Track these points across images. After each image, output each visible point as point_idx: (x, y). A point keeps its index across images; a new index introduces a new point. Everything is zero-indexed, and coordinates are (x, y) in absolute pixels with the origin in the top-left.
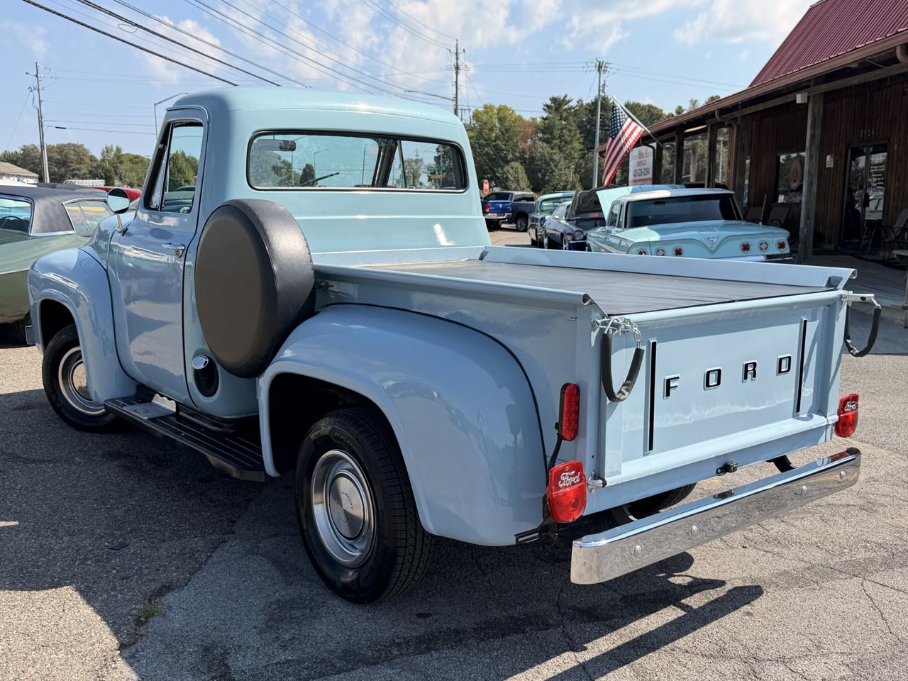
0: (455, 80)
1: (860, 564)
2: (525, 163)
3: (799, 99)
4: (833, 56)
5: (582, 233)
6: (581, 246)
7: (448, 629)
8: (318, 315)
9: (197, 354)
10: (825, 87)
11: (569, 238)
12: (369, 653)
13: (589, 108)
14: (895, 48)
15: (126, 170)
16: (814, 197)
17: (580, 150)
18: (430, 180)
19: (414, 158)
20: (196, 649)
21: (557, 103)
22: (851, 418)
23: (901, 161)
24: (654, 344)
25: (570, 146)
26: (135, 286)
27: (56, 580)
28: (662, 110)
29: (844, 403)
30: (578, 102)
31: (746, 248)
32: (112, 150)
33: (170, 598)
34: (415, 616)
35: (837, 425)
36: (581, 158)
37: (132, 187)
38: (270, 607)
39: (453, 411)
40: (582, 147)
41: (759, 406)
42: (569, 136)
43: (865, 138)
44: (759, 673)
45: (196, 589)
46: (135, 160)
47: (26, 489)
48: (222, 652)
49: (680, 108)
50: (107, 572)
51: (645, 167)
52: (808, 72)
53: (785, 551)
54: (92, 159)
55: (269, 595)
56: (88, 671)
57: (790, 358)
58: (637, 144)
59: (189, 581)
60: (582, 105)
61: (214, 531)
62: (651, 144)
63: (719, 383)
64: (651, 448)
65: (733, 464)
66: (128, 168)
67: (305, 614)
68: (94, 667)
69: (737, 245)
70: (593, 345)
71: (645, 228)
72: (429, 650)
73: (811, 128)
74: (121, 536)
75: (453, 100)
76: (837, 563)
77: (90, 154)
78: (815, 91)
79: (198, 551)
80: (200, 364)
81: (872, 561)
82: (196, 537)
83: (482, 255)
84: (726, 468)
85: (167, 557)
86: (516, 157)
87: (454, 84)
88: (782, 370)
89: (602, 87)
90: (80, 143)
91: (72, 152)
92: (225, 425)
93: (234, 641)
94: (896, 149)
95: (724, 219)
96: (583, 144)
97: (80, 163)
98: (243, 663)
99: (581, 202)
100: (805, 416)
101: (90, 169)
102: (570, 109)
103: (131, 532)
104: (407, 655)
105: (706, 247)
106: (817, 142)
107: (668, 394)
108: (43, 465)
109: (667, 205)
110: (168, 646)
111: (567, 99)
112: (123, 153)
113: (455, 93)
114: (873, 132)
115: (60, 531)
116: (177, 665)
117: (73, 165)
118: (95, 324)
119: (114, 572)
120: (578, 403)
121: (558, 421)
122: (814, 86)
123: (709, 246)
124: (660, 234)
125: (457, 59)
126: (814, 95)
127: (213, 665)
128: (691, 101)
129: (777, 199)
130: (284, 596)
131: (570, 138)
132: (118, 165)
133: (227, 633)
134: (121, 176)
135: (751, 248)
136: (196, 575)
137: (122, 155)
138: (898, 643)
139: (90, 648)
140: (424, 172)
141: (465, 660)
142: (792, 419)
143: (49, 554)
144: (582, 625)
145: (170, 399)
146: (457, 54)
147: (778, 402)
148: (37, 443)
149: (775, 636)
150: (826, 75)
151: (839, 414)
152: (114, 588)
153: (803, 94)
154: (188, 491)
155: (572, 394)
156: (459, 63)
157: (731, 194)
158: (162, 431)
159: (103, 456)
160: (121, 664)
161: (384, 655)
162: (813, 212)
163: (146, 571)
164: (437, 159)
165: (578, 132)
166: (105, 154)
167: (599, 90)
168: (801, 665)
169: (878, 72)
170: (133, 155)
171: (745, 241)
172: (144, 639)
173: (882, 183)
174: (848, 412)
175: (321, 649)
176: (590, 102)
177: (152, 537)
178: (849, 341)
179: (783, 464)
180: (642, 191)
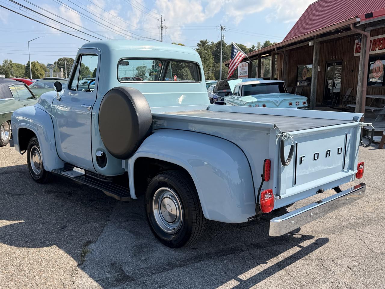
0: (161, 32)
1: (353, 225)
2: (190, 68)
3: (310, 44)
4: (325, 27)
5: (221, 98)
6: (222, 103)
7: (205, 253)
8: (153, 134)
9: (98, 150)
10: (320, 39)
11: (215, 100)
12: (177, 263)
13: (216, 45)
14: (350, 24)
15: (14, 70)
16: (316, 84)
17: (213, 63)
18: (150, 75)
19: (143, 66)
20: (108, 265)
21: (203, 43)
22: (362, 171)
23: (348, 69)
24: (297, 144)
25: (208, 61)
26: (62, 121)
27: (42, 241)
28: (246, 47)
29: (359, 165)
30: (212, 43)
31: (290, 104)
32: (8, 61)
33: (91, 246)
34: (191, 249)
35: (356, 174)
36: (213, 66)
37: (17, 78)
38: (133, 248)
39: (216, 170)
40: (214, 62)
41: (331, 167)
42: (208, 57)
43: (333, 59)
44: (324, 265)
45: (101, 242)
46: (18, 66)
47: (17, 206)
48: (119, 265)
49: (253, 46)
50: (63, 237)
51: (245, 71)
52: (314, 33)
53: (324, 220)
55: (132, 243)
56: (68, 275)
57: (341, 148)
58: (242, 61)
59: (97, 239)
60: (213, 44)
61: (102, 220)
62: (247, 61)
63: (318, 159)
64: (295, 184)
65: (322, 189)
66: (15, 69)
67: (148, 250)
68: (69, 273)
69: (287, 103)
70: (276, 144)
71: (250, 96)
72: (200, 261)
73: (315, 56)
74: (64, 223)
75: (160, 41)
76: (345, 224)
78: (317, 41)
79: (97, 228)
80: (100, 154)
81: (357, 224)
82: (95, 222)
83: (208, 108)
84: (320, 191)
85: (85, 230)
86: (186, 65)
87: (161, 34)
88: (339, 153)
89: (223, 37)
92: (109, 179)
93: (123, 261)
94: (345, 64)
95: (280, 92)
96: (214, 60)
98: (129, 269)
99: (220, 85)
100: (346, 171)
102: (208, 45)
103: (67, 221)
104: (192, 263)
105: (275, 104)
106: (317, 61)
107: (301, 163)
108: (21, 196)
109: (257, 87)
110: (96, 264)
111: (207, 41)
112: (13, 63)
113: (161, 38)
114: (336, 57)
115: (38, 222)
116: (102, 271)
118: (46, 137)
119: (66, 237)
120: (270, 167)
121: (262, 174)
122: (316, 38)
123: (276, 104)
124: (257, 99)
125: (162, 24)
126: (316, 42)
127: (117, 270)
128: (258, 43)
129: (297, 84)
130: (137, 243)
131: (208, 58)
132: (11, 68)
133: (119, 258)
134: (12, 73)
135: (292, 104)
136: (100, 237)
138: (372, 252)
139: (66, 266)
140: (147, 72)
141: (215, 264)
142: (341, 172)
143: (36, 231)
144: (256, 250)
145: (81, 169)
146: (162, 21)
147: (337, 165)
148: (15, 187)
149: (327, 251)
150: (321, 35)
151: (358, 170)
152: (68, 243)
153: (312, 42)
154: (86, 205)
155: (268, 164)
156: (163, 26)
157: (283, 83)
158: (80, 182)
159: (45, 192)
160: (79, 271)
161: (183, 264)
162: (316, 90)
163: (79, 236)
164: (153, 66)
165: (212, 55)
166: (5, 63)
167: (222, 38)
168: (339, 261)
169: (342, 34)
170: (17, 64)
171: (290, 101)
172: (86, 262)
173: (340, 78)
174: (360, 169)
175: (158, 262)
176: (217, 43)
177: (77, 223)
178: (362, 141)
179: (337, 190)
180: (246, 81)
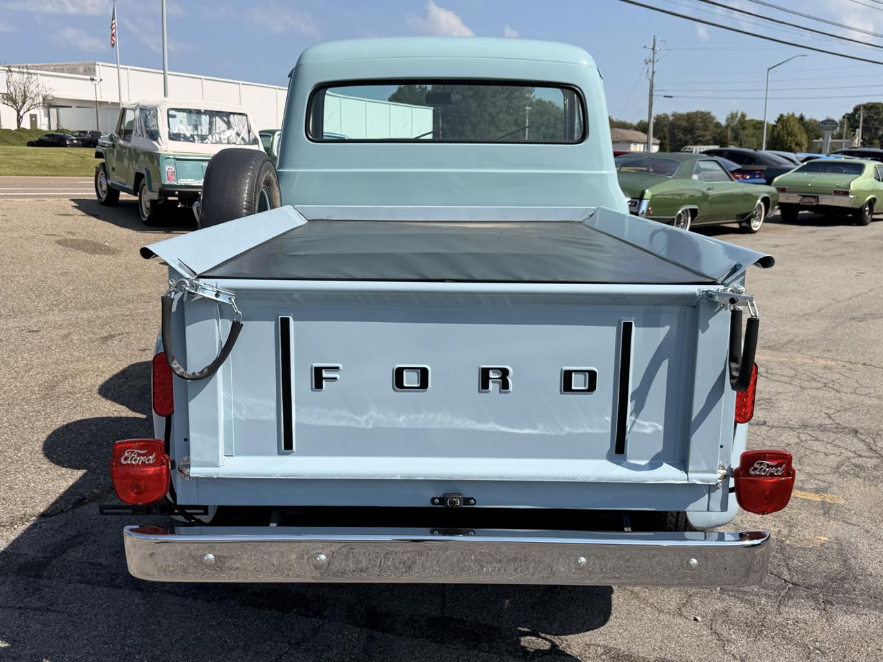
15: (747, 135)
22: (766, 486)
24: (285, 320)
29: (748, 460)
32: (737, 117)
41: (521, 428)
46: (758, 125)
54: (718, 125)
64: (289, 448)
66: (749, 133)
77: (716, 121)
90: (708, 110)
91: (699, 120)
97: (705, 130)
100: (643, 463)
101: (714, 135)
112: (747, 119)
117: (698, 131)
132: (740, 131)
134: (741, 141)
137: (746, 121)
142: (604, 461)
147: (569, 430)
155: (162, 365)
166: (730, 120)
170: (757, 121)
